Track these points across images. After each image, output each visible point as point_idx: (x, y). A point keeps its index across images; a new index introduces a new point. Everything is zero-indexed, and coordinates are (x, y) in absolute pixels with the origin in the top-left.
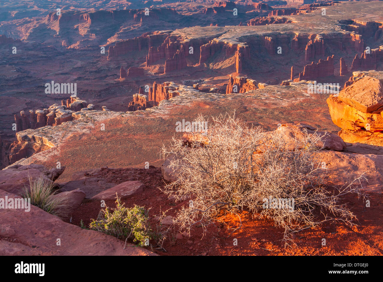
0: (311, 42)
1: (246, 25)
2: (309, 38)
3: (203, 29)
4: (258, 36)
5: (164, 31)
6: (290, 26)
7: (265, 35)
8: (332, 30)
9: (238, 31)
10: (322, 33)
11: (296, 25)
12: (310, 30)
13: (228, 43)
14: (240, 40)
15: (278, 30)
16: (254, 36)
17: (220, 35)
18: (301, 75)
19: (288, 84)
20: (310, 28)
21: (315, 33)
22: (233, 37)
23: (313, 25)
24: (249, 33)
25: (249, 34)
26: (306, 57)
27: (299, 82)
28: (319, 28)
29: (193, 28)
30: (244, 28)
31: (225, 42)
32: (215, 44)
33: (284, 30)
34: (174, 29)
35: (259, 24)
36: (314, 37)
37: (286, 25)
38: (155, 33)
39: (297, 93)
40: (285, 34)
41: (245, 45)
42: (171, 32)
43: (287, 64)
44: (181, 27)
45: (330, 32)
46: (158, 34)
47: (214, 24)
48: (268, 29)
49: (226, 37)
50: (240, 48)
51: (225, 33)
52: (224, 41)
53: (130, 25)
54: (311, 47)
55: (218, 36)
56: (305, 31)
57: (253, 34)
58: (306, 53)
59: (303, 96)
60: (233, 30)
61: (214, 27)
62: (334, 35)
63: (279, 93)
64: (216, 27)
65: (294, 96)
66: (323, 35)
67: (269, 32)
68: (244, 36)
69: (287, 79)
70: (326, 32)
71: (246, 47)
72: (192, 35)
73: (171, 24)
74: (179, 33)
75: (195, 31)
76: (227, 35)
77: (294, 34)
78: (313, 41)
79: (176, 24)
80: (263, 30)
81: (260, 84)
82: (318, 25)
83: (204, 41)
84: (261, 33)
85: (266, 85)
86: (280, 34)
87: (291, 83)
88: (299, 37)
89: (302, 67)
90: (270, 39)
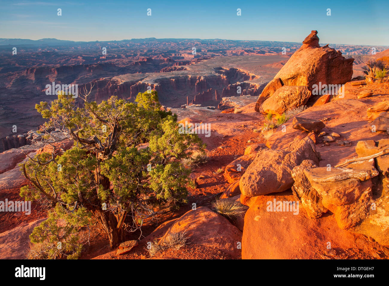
0: (198, 81)
1: (159, 72)
2: (197, 79)
3: (132, 76)
4: (166, 79)
5: (106, 78)
6: (186, 72)
7: (171, 78)
8: (210, 73)
9: (154, 76)
10: (204, 75)
11: (189, 71)
12: (198, 74)
13: (148, 84)
14: (156, 81)
15: (179, 74)
16: (164, 78)
17: (143, 79)
18: (194, 101)
19: (185, 107)
20: (198, 72)
21: (201, 76)
22: (151, 80)
23: (199, 71)
24: (161, 77)
25: (161, 78)
26: (196, 90)
27: (192, 106)
28: (202, 73)
29: (126, 75)
30: (158, 74)
31: (146, 83)
32: (140, 85)
33: (182, 74)
34: (114, 76)
35: (168, 71)
36: (200, 78)
37: (183, 71)
38: (101, 79)
39: (190, 112)
40: (183, 76)
41: (159, 84)
42: (111, 78)
43: (185, 95)
44: (118, 75)
45: (209, 75)
46: (103, 80)
47: (139, 72)
48: (173, 74)
49: (147, 80)
50: (156, 87)
51: (146, 77)
52: (145, 82)
53: (84, 75)
54: (198, 84)
55: (141, 80)
56: (194, 75)
57: (163, 77)
58: (196, 88)
59: (194, 114)
60: (151, 76)
61: (140, 74)
62: (211, 76)
63: (179, 113)
64: (141, 74)
65: (188, 114)
66: (205, 77)
67: (173, 76)
68: (158, 79)
69: (184, 104)
70: (206, 75)
71: (160, 86)
72: (125, 80)
73: (111, 73)
74: (117, 78)
75: (127, 77)
76: (147, 79)
77: (188, 77)
78: (199, 80)
79: (115, 73)
80: (169, 75)
81: (168, 108)
82: (202, 71)
83: (133, 83)
84: (168, 77)
85: (172, 108)
86: (180, 77)
87: (186, 107)
88: (191, 78)
89: (194, 96)
90: (174, 80)
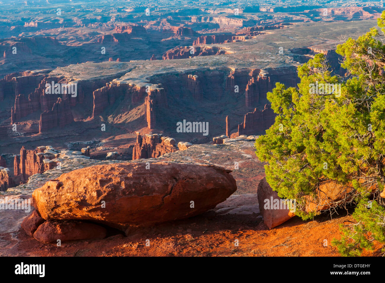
0: (252, 80)
1: (161, 59)
2: (251, 74)
3: (98, 66)
4: (177, 74)
5: (38, 71)
6: (223, 58)
7: (188, 73)
8: (281, 62)
9: (148, 67)
10: (268, 67)
11: (231, 57)
12: (251, 64)
13: (133, 85)
14: (152, 81)
15: (207, 64)
16: (171, 73)
17: (123, 74)
18: (241, 127)
19: (220, 141)
20: (251, 60)
21: (258, 67)
22: (142, 77)
23: (254, 56)
24: (164, 69)
25: (164, 72)
26: (247, 101)
27: (236, 139)
28: (263, 60)
29: (82, 65)
30: (158, 63)
31: (130, 84)
32: (115, 88)
33: (215, 64)
34: (54, 68)
35: (180, 57)
36: (256, 72)
37: (218, 57)
38: (25, 74)
39: (232, 154)
40: (217, 69)
41: (159, 87)
42: (49, 72)
43: (221, 113)
44: (64, 64)
45: (279, 66)
46: (30, 75)
47: (114, 58)
48: (192, 64)
49: (131, 77)
50: (152, 92)
51: (130, 70)
52: (128, 82)
54: (252, 87)
55: (118, 76)
56: (244, 65)
57: (170, 71)
58: (247, 97)
59: (242, 157)
60: (141, 66)
61: (114, 62)
62: (284, 69)
63: (207, 155)
64: (117, 62)
65: (229, 159)
66: (269, 70)
67: (194, 68)
68: (157, 75)
69: (219, 135)
70: (273, 66)
71: (161, 90)
72: (82, 76)
73: (49, 60)
74: (61, 72)
75: (86, 69)
76: (133, 74)
77: (229, 70)
78: (255, 79)
79: (58, 59)
80: (184, 65)
81: (180, 143)
82: (261, 57)
83: (99, 83)
84: (181, 70)
85: (189, 144)
86: (209, 70)
87: (224, 140)
88: (236, 74)
89: (243, 116)
90: (195, 77)
